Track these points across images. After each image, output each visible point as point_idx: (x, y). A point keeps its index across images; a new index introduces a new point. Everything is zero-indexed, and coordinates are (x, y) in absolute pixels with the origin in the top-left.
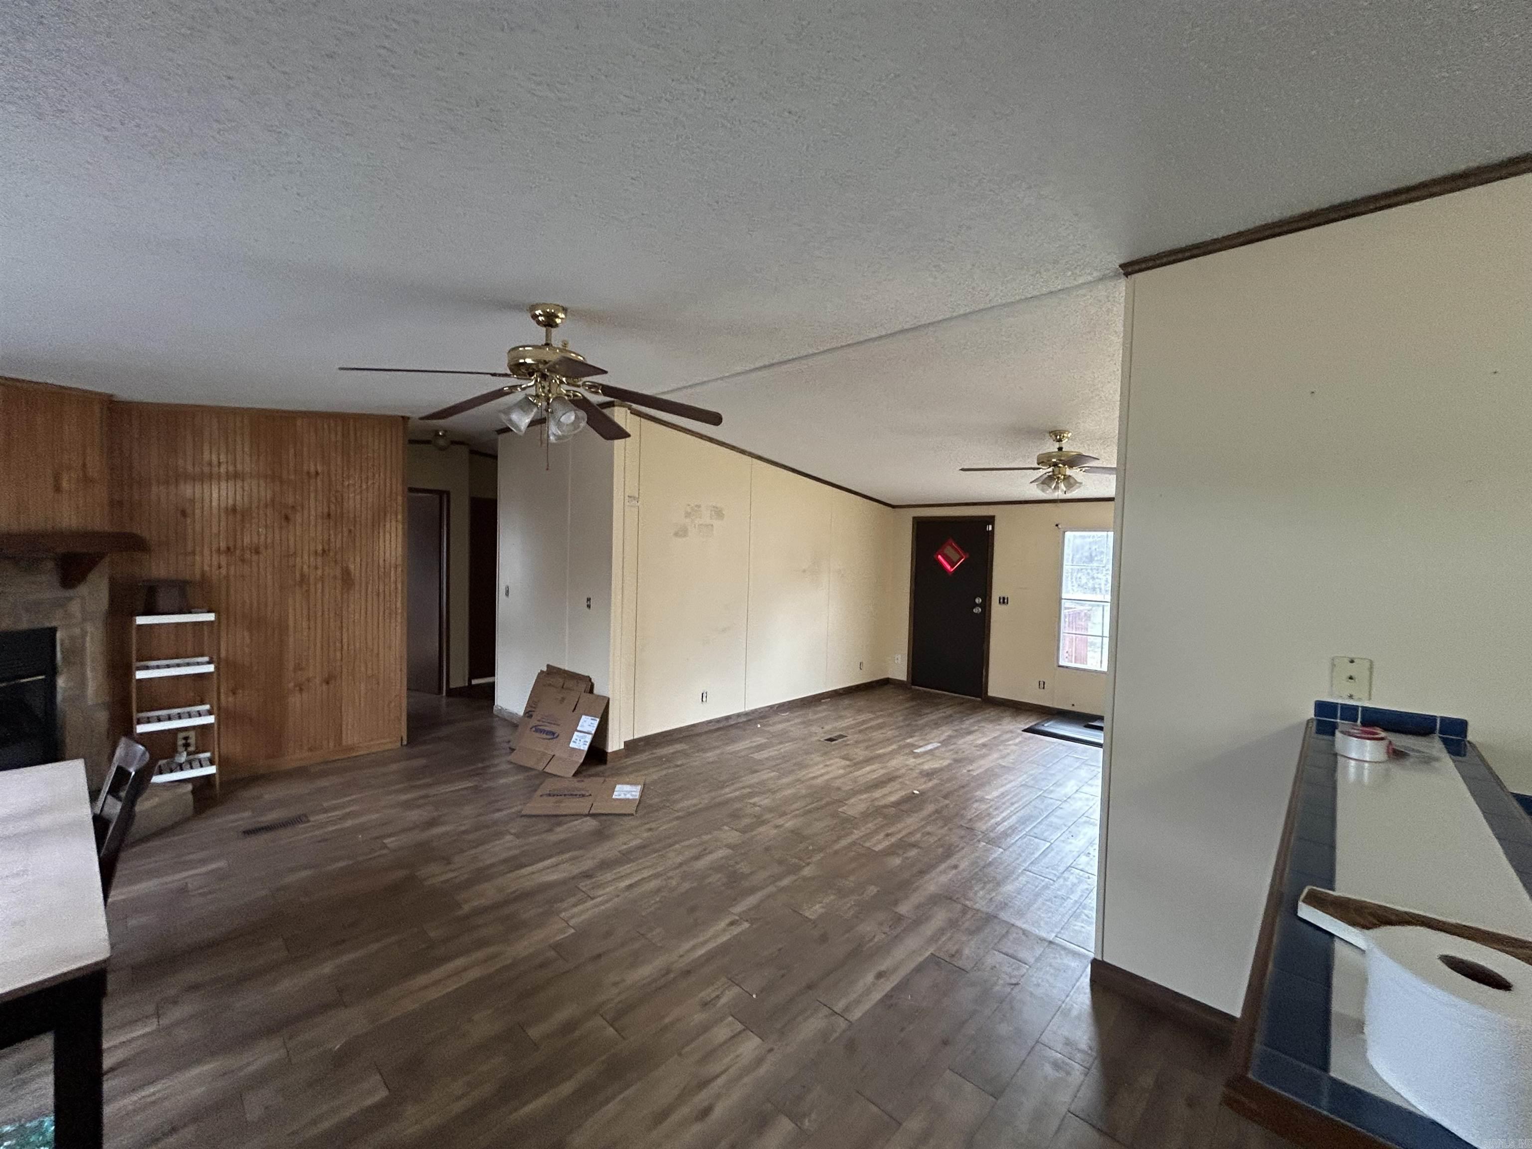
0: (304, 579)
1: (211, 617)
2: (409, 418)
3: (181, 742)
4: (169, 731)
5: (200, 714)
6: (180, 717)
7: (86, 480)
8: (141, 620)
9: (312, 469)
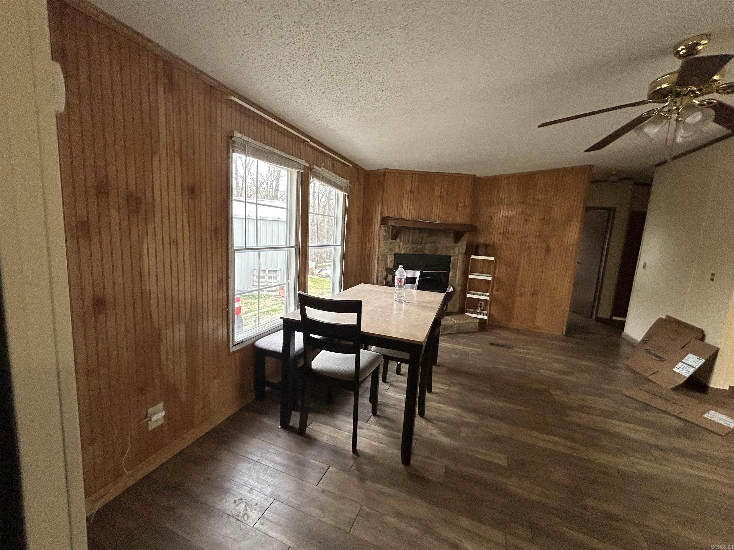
0: (529, 247)
1: (493, 258)
2: (593, 166)
3: (479, 305)
4: (477, 299)
5: (486, 296)
6: (480, 295)
7: (465, 206)
8: (473, 257)
9: (540, 198)
